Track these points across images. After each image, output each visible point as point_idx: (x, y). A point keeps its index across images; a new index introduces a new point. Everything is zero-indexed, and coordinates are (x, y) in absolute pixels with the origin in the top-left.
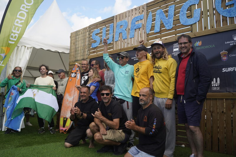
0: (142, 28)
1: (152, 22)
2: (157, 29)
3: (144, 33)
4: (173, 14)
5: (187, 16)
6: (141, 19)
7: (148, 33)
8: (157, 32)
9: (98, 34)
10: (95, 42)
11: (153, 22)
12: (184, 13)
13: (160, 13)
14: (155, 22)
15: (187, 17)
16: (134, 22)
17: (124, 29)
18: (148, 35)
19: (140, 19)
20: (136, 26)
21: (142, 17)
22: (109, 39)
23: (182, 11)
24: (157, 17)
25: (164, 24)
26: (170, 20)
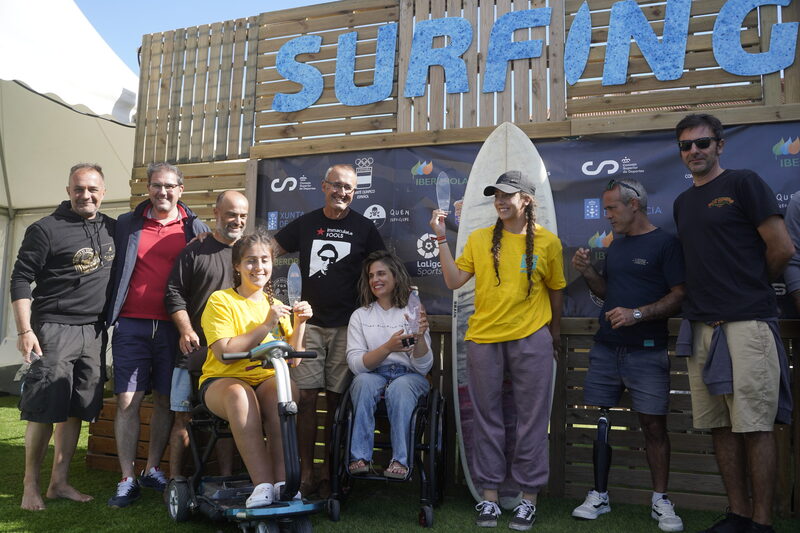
0: (543, 60)
1: (592, 45)
2: (615, 72)
3: (554, 81)
4: (685, 27)
5: (745, 43)
6: (539, 23)
7: (571, 83)
8: (614, 83)
9: (311, 56)
10: (294, 88)
11: (593, 42)
12: (731, 30)
13: (628, 16)
14: (605, 44)
15: (744, 46)
16: (503, 30)
17: (455, 53)
18: (573, 89)
19: (534, 25)
20: (516, 48)
21: (544, 19)
22: (372, 83)
23: (723, 21)
24: (615, 27)
25: (648, 58)
26: (675, 47)
